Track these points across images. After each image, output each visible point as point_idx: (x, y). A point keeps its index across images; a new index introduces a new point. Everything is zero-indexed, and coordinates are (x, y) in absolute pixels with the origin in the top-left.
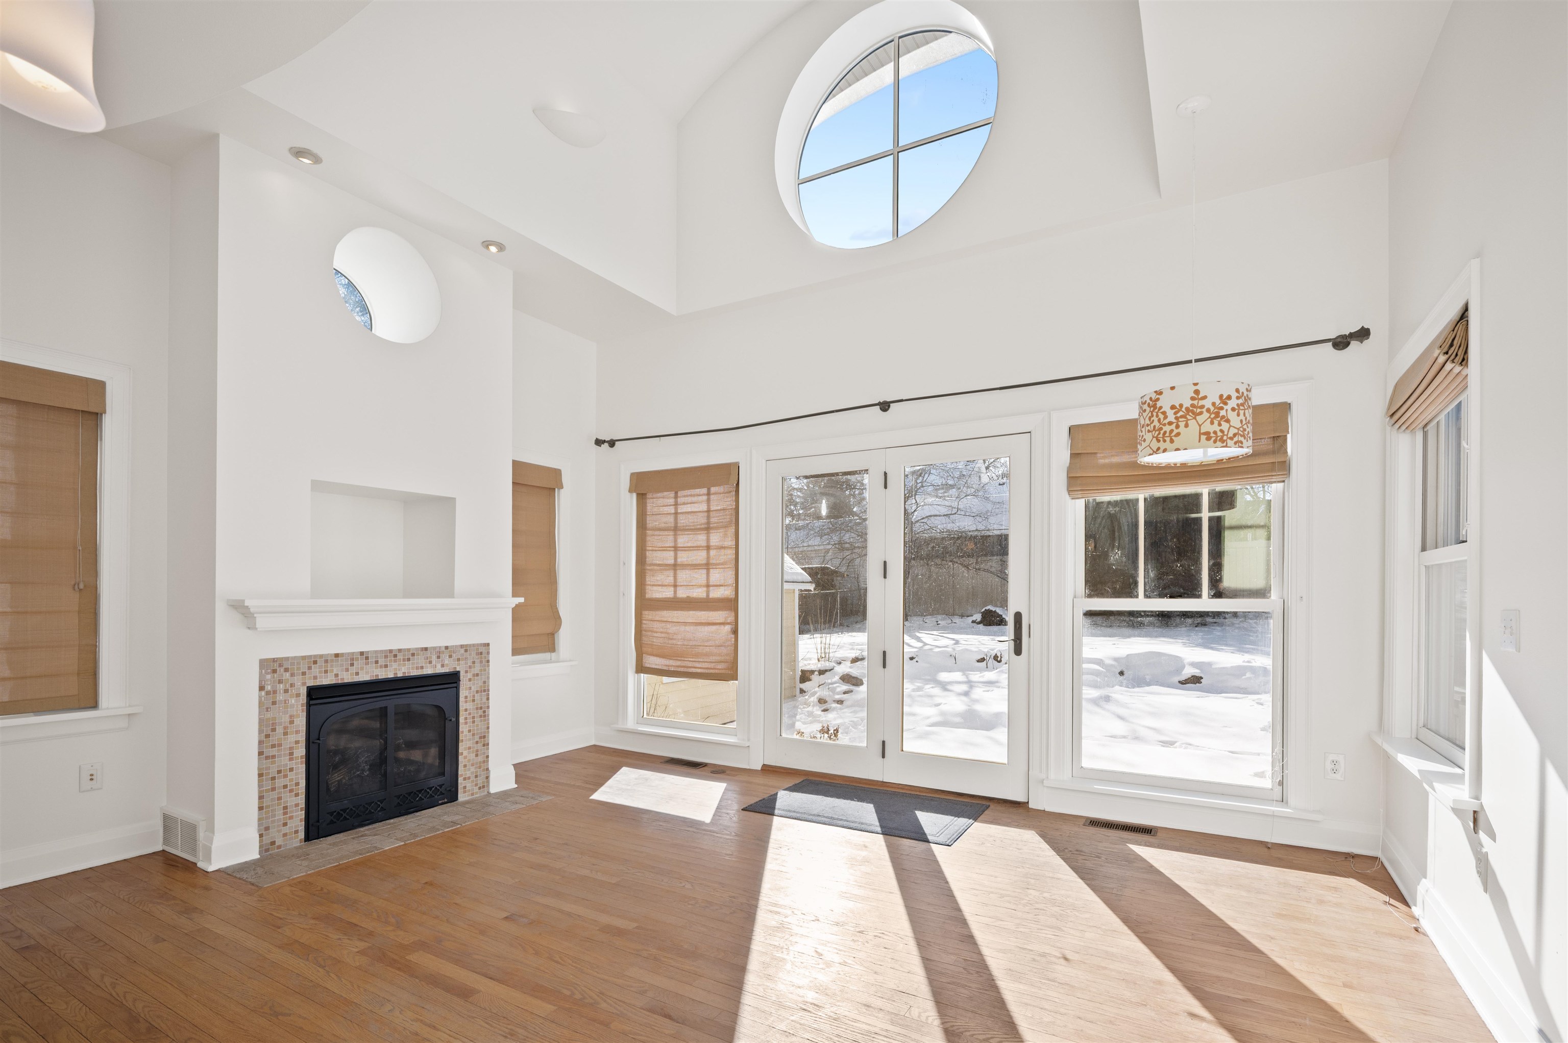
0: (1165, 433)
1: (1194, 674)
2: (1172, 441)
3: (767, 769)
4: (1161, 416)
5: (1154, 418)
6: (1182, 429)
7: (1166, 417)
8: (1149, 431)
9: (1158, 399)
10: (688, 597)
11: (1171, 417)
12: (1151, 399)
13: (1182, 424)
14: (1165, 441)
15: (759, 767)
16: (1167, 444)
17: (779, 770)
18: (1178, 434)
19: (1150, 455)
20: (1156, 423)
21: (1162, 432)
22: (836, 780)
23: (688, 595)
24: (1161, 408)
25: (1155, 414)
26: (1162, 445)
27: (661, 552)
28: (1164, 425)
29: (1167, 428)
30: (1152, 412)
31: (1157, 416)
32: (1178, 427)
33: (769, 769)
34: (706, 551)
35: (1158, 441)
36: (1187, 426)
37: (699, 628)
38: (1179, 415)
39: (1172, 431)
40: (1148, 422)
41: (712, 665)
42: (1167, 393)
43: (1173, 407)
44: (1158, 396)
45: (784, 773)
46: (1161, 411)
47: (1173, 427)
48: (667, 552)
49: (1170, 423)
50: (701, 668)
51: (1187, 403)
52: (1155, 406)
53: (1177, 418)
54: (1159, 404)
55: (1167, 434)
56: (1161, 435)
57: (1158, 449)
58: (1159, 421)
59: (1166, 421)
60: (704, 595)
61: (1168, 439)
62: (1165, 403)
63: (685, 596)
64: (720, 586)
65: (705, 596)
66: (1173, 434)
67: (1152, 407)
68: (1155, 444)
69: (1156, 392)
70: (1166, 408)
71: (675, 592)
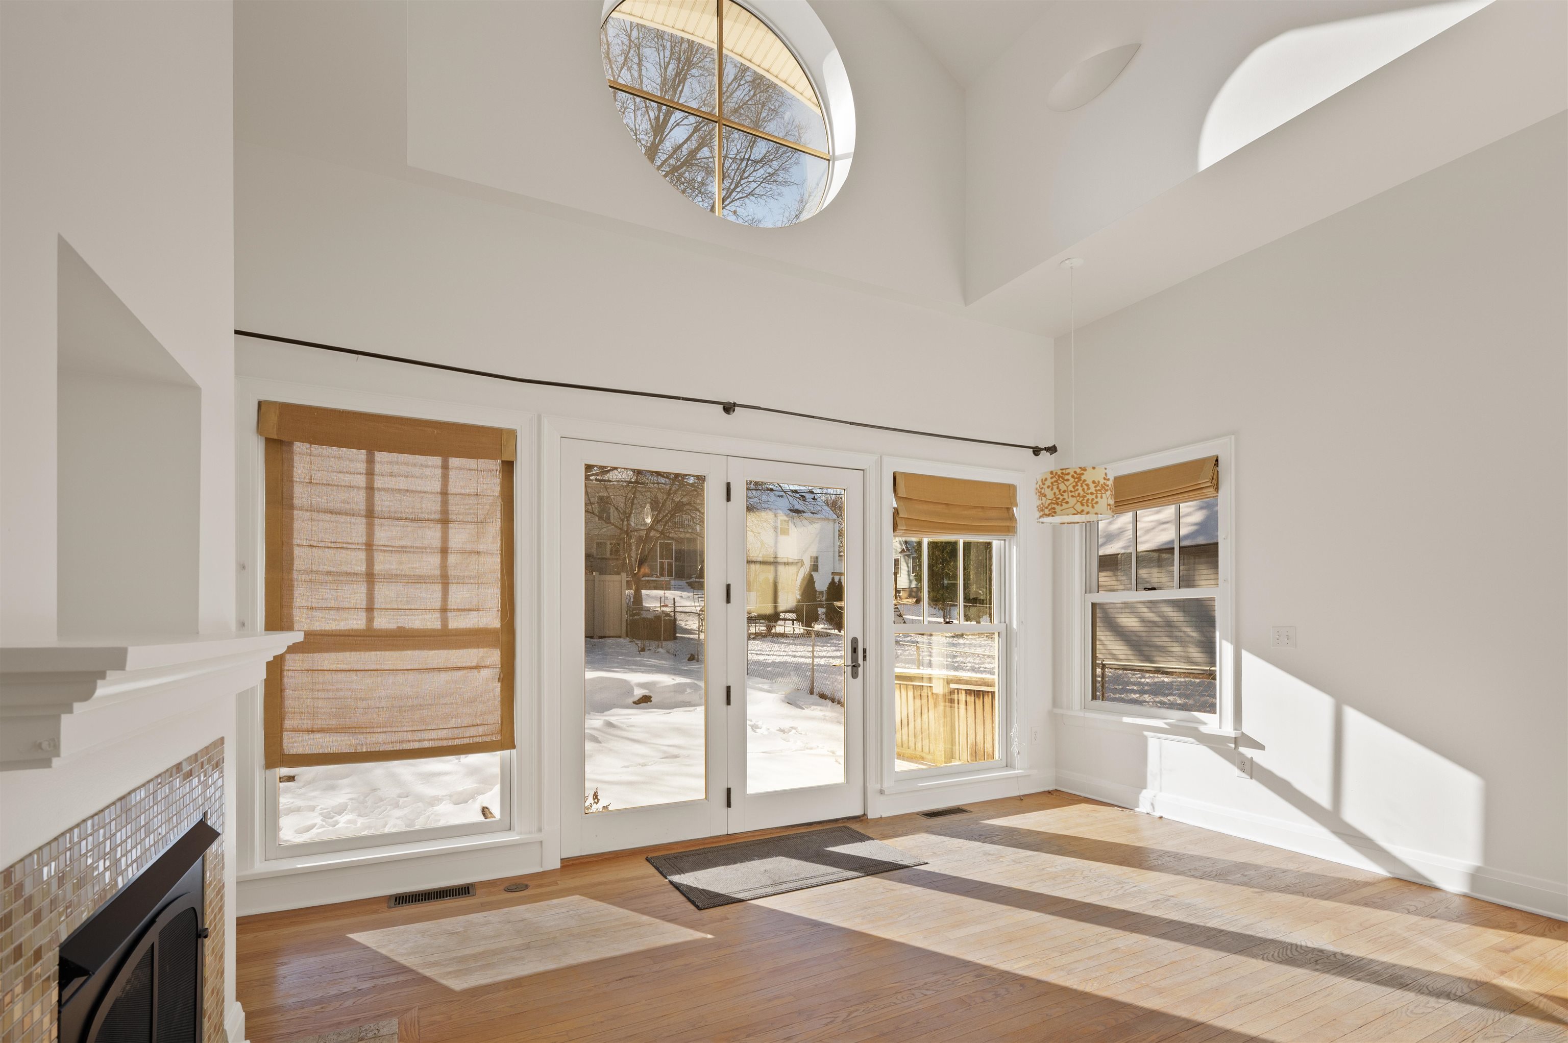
0: (1088, 500)
1: (644, 694)
2: (1093, 507)
3: (571, 863)
4: (1085, 487)
5: (1079, 487)
6: (1099, 499)
7: (1089, 489)
8: (1073, 496)
9: (1082, 474)
10: (398, 627)
11: (1092, 490)
12: (1075, 472)
13: (1099, 496)
14: (1088, 506)
15: (558, 865)
16: (1089, 509)
17: (586, 860)
18: (1097, 503)
19: (1074, 514)
20: (1080, 491)
21: (1086, 499)
22: (674, 849)
23: (400, 625)
24: (1085, 481)
25: (1079, 484)
26: (1086, 509)
27: (335, 551)
28: (1088, 494)
29: (1090, 497)
30: (1076, 483)
31: (1082, 486)
32: (1097, 497)
33: (574, 862)
34: (439, 555)
35: (1083, 505)
36: (1101, 497)
37: (426, 676)
38: (1097, 489)
39: (1093, 500)
40: (1071, 488)
41: (454, 733)
42: (1090, 470)
43: (1094, 482)
44: (1082, 472)
45: (597, 861)
46: (1085, 483)
47: (1094, 496)
48: (349, 552)
49: (1092, 494)
50: (428, 740)
51: (1102, 481)
52: (1079, 479)
53: (1096, 491)
54: (1083, 478)
55: (1090, 501)
56: (1085, 501)
57: (1082, 511)
58: (1083, 490)
59: (1089, 491)
60: (437, 625)
61: (1090, 505)
62: (1088, 477)
63: (393, 626)
64: (470, 610)
65: (439, 627)
66: (1094, 502)
67: (1077, 478)
68: (1079, 507)
69: (1080, 468)
70: (1089, 482)
71: (370, 620)
